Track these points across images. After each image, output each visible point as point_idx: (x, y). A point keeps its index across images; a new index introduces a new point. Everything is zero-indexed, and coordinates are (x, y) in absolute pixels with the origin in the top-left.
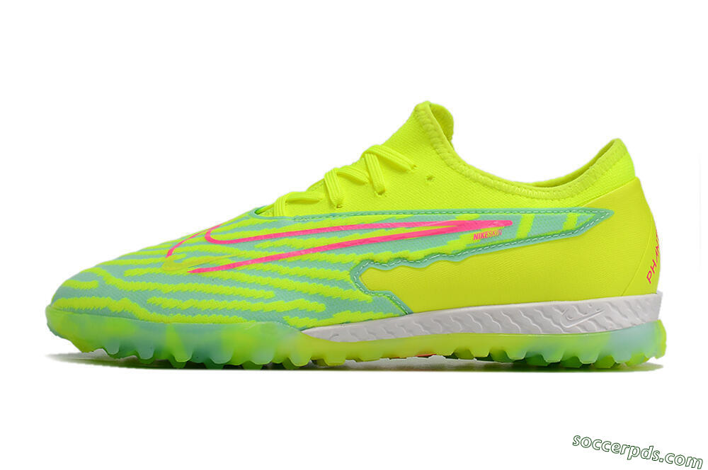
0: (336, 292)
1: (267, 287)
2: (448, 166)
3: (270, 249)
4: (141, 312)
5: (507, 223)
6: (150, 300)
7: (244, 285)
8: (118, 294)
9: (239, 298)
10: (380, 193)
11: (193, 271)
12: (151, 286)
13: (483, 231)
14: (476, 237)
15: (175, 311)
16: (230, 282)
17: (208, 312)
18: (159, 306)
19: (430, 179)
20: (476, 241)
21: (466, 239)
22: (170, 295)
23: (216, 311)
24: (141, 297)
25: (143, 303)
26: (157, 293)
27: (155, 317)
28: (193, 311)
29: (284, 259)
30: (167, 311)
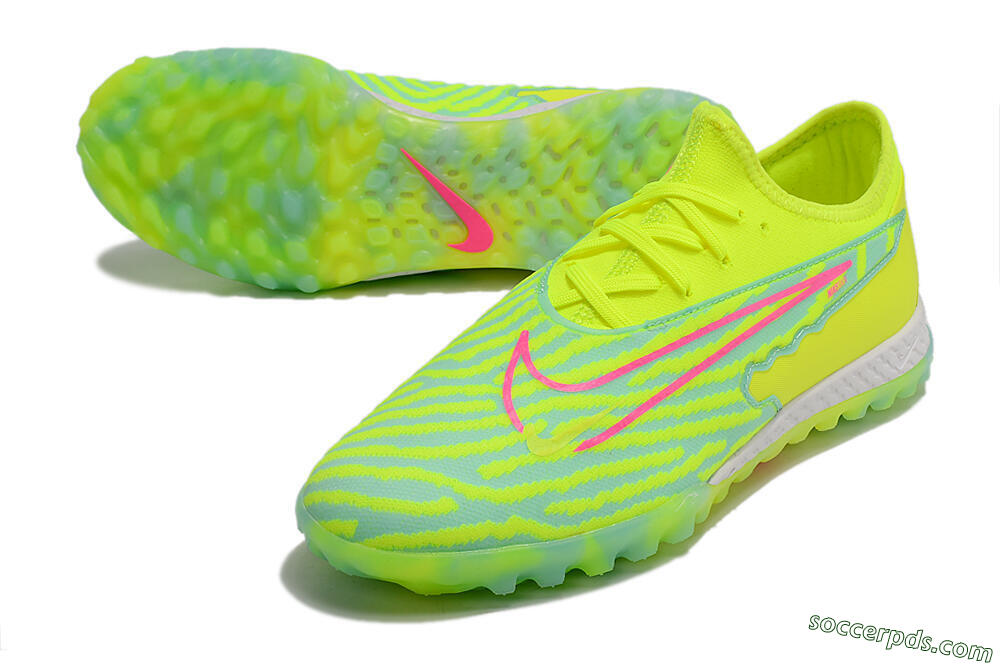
0: (734, 419)
1: (674, 443)
2: (774, 203)
3: (649, 384)
4: (544, 530)
5: (848, 264)
6: (550, 508)
7: (647, 449)
8: (500, 513)
9: (652, 470)
10: (724, 262)
11: (580, 448)
12: (539, 487)
13: (832, 283)
14: (830, 293)
15: (587, 515)
16: (633, 451)
17: (628, 503)
18: (565, 514)
19: (763, 226)
20: (832, 298)
21: (822, 297)
22: (571, 494)
23: (636, 499)
24: (533, 507)
25: (541, 516)
26: (551, 496)
27: (564, 530)
28: (609, 508)
29: (671, 396)
30: (577, 519)
